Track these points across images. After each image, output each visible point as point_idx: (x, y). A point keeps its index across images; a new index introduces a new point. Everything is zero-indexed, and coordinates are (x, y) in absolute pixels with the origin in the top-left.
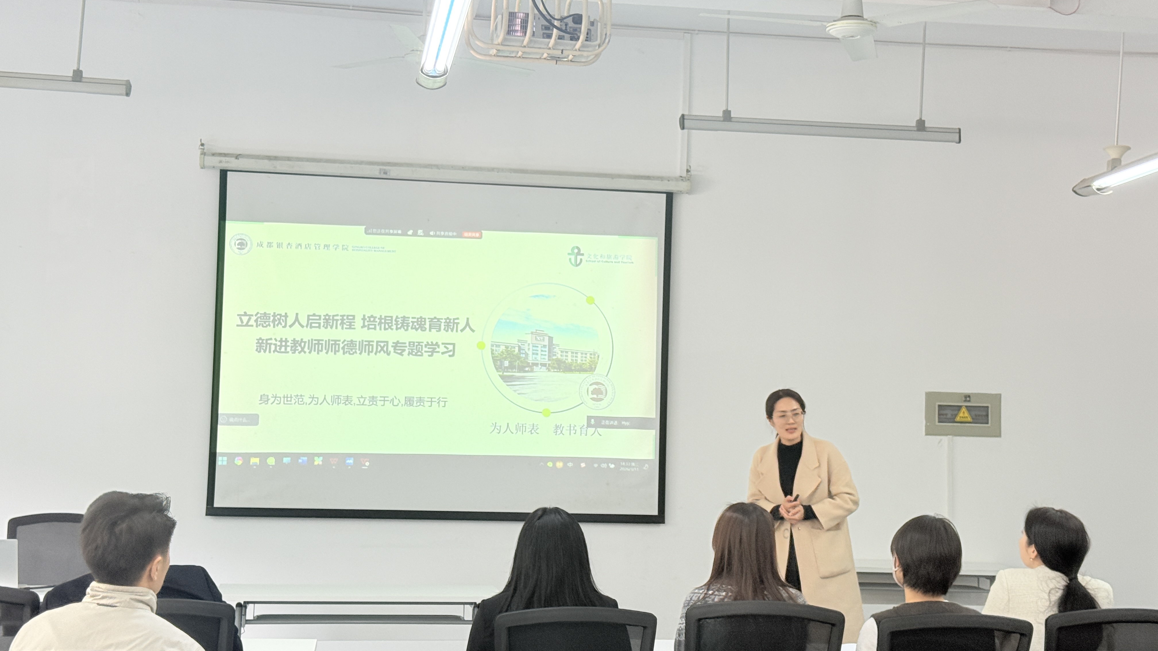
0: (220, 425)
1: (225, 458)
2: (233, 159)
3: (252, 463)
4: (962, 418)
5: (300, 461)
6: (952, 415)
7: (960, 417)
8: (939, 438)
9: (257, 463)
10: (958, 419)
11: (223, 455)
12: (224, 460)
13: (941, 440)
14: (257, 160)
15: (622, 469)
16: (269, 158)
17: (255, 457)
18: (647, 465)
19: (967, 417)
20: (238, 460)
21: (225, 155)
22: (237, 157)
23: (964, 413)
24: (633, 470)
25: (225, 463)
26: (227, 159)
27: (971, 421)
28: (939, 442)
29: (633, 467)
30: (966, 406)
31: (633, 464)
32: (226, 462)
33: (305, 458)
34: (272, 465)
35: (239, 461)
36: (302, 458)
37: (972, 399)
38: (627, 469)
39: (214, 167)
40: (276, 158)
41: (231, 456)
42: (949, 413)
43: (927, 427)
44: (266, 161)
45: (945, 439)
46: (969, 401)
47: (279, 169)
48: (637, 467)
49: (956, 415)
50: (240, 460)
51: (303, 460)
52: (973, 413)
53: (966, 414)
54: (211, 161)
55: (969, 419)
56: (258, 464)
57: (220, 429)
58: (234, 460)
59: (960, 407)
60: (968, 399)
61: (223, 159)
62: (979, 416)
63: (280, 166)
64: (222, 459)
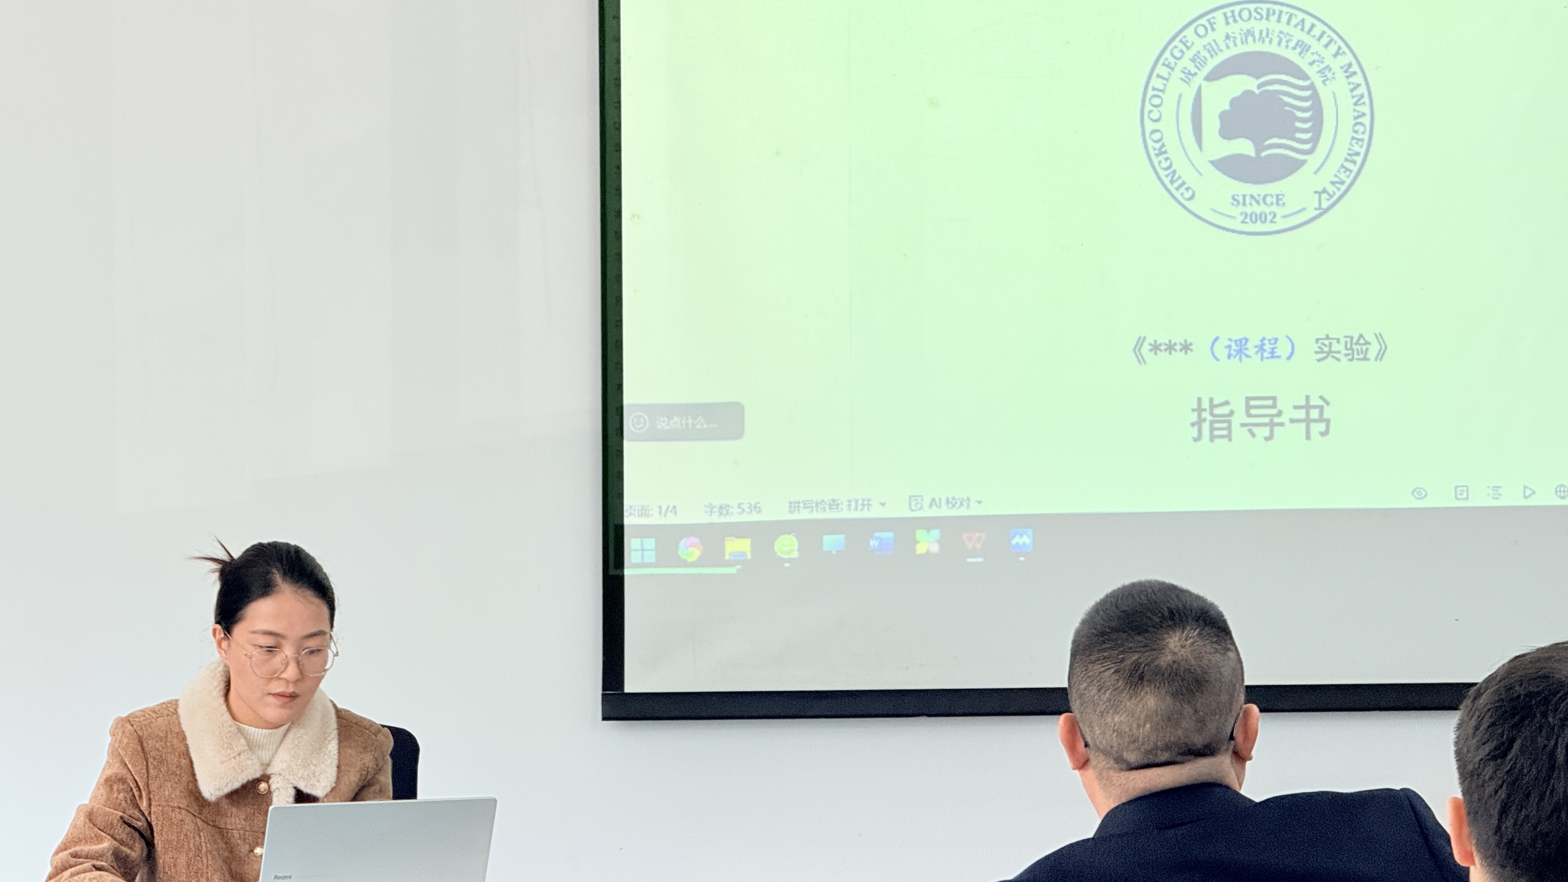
0: (630, 440)
3: (730, 554)
5: (873, 543)
9: (743, 554)
11: (645, 531)
12: (646, 547)
17: (737, 537)
32: (653, 554)
33: (888, 535)
34: (790, 560)
35: (691, 549)
50: (693, 545)
51: (880, 539)
56: (749, 557)
64: (642, 544)
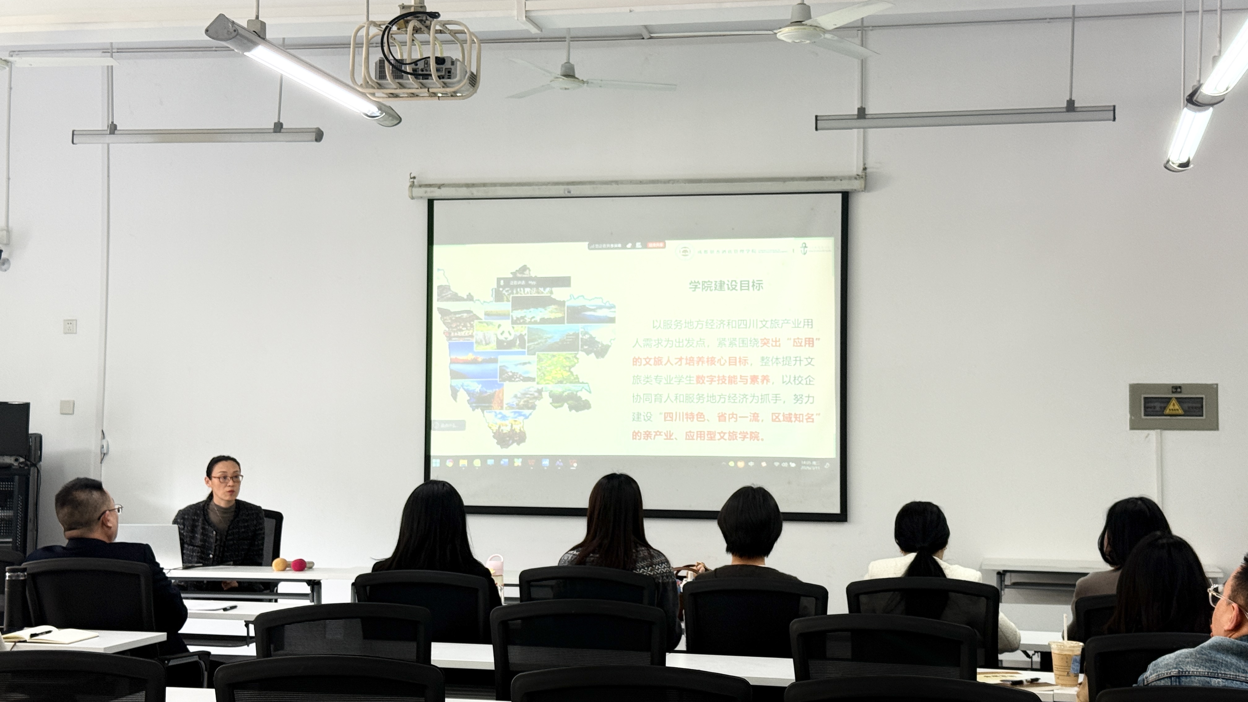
1: (438, 461)
2: (436, 189)
3: (461, 465)
4: (1171, 411)
6: (1161, 407)
7: (1170, 410)
8: (1146, 432)
9: (466, 465)
10: (1167, 412)
13: (1149, 435)
14: (458, 189)
15: (803, 468)
16: (468, 186)
18: (828, 464)
19: (1178, 410)
20: (449, 462)
21: (430, 186)
22: (440, 186)
23: (1174, 405)
24: (814, 469)
25: (438, 465)
26: (432, 189)
27: (1183, 413)
28: (1147, 437)
29: (814, 466)
30: (1176, 398)
31: (814, 463)
36: (503, 460)
37: (1183, 390)
38: (809, 468)
39: (421, 197)
40: (473, 185)
41: (443, 459)
42: (1158, 405)
43: (1131, 421)
44: (465, 189)
45: (1153, 434)
46: (1180, 392)
47: (476, 195)
48: (817, 466)
49: (1165, 408)
51: (504, 462)
52: (1186, 406)
53: (1177, 407)
54: (418, 192)
55: (1181, 412)
57: (433, 433)
58: (445, 462)
59: (1170, 399)
60: (1179, 390)
61: (428, 189)
62: (1192, 408)
63: (476, 192)
64: (436, 461)
